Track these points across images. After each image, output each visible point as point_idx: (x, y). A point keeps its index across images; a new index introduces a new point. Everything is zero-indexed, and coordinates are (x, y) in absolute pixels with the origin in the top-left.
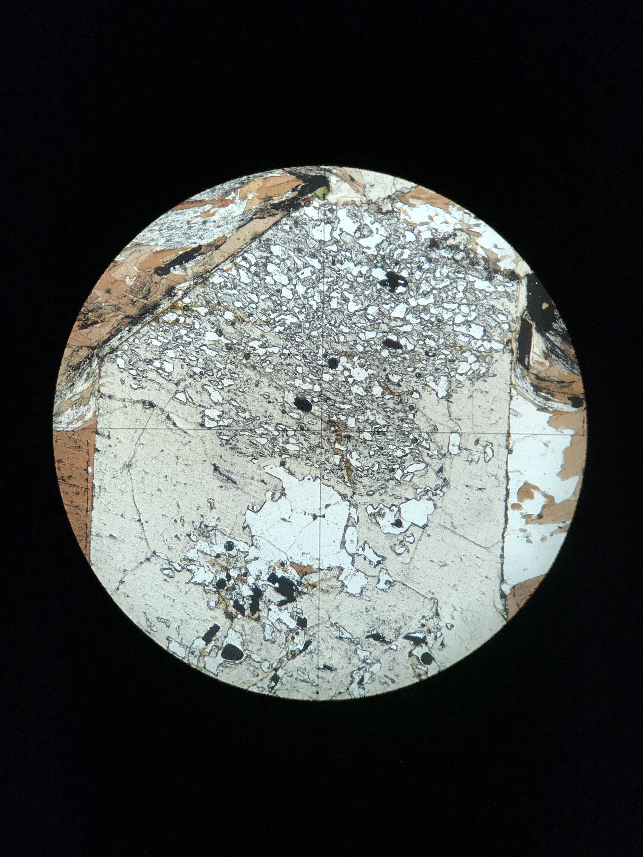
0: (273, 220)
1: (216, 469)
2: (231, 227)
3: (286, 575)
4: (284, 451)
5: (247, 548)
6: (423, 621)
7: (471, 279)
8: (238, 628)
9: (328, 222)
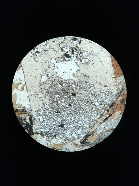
0: (90, 132)
1: (88, 77)
2: (99, 128)
3: (68, 58)
4: (75, 84)
5: (77, 62)
6: (37, 56)
7: (45, 131)
8: (75, 45)
9: (78, 135)
